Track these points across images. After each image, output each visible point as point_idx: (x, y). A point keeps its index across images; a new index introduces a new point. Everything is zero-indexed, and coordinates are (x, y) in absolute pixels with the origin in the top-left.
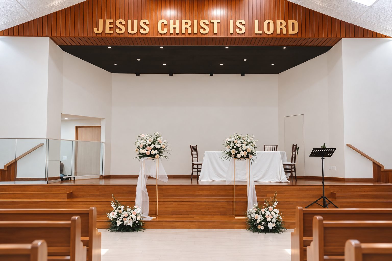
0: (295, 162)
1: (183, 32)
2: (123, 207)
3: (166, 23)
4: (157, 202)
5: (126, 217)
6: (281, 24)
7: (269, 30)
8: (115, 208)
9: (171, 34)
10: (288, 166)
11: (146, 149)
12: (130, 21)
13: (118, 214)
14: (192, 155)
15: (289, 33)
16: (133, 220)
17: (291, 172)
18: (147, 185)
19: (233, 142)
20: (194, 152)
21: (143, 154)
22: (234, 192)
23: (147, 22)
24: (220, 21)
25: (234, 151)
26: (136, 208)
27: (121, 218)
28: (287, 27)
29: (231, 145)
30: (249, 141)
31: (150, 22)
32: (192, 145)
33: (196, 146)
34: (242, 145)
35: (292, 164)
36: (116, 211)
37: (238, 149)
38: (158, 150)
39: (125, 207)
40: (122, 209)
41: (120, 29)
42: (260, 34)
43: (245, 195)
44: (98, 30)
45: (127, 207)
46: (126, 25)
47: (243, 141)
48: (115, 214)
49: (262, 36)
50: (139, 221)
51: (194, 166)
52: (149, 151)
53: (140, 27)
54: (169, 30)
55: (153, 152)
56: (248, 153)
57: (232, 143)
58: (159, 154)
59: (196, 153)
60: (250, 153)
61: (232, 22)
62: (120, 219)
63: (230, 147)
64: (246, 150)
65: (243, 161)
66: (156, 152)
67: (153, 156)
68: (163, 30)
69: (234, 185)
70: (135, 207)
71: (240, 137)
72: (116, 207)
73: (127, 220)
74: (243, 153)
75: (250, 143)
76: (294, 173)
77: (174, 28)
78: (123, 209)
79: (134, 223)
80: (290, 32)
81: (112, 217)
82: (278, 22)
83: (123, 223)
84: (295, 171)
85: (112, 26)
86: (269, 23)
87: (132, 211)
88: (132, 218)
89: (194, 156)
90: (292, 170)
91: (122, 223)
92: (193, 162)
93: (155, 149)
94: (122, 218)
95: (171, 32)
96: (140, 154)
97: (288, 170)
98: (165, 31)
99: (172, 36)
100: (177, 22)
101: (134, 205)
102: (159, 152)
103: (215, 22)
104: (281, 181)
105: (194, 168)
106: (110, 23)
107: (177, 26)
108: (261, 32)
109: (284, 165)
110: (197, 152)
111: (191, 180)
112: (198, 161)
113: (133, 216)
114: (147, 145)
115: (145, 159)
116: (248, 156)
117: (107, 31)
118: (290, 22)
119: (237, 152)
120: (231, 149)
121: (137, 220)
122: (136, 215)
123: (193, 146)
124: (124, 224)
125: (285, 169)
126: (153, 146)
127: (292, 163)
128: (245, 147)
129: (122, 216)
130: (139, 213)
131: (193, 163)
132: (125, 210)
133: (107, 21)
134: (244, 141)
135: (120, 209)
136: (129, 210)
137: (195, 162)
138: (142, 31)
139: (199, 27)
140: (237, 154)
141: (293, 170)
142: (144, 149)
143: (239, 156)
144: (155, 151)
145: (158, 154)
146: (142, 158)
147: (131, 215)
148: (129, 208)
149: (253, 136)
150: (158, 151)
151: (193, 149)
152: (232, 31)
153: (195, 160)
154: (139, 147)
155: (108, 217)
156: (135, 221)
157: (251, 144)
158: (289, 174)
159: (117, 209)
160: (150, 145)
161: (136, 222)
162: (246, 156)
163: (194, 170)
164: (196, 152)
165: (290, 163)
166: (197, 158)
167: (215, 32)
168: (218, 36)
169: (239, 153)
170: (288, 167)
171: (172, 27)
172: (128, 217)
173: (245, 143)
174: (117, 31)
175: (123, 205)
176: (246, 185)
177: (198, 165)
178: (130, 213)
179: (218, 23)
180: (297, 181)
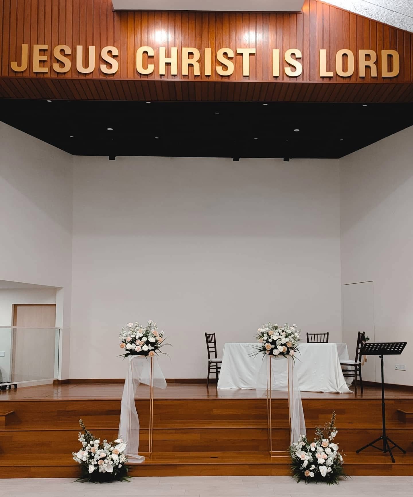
0: (360, 361)
1: (185, 72)
2: (97, 441)
3: (151, 53)
4: (151, 429)
5: (103, 459)
6: (368, 56)
7: (345, 69)
8: (84, 443)
9: (161, 75)
10: (350, 366)
11: (136, 344)
12: (80, 49)
13: (90, 453)
14: (208, 347)
15: (383, 76)
16: (113, 462)
17: (355, 376)
18: (135, 400)
19: (268, 334)
20: (211, 343)
21: (131, 350)
22: (270, 412)
23: (115, 52)
24: (256, 51)
25: (269, 346)
26: (119, 443)
27: (95, 460)
28: (378, 63)
29: (265, 338)
30: (289, 332)
31: (120, 52)
32: (207, 333)
33: (214, 334)
34: (280, 337)
35: (356, 363)
36: (87, 448)
37: (274, 342)
38: (153, 344)
39: (101, 441)
40: (96, 446)
41: (62, 65)
42: (330, 78)
43: (287, 417)
44: (19, 65)
45: (104, 441)
46: (73, 57)
47: (280, 331)
48: (86, 454)
49: (332, 82)
50: (122, 463)
51: (212, 364)
52: (139, 347)
53: (100, 60)
54: (157, 67)
55: (146, 348)
56: (288, 348)
57: (266, 335)
58: (154, 350)
59: (212, 345)
60: (291, 348)
61: (276, 53)
62: (94, 462)
63: (264, 340)
64: (285, 345)
65: (283, 360)
66: (150, 348)
67: (145, 353)
68: (145, 67)
69: (269, 399)
70: (116, 441)
71: (277, 327)
72: (86, 443)
73: (105, 463)
74: (281, 349)
75: (290, 335)
76: (358, 378)
77: (168, 64)
78: (98, 445)
79: (116, 468)
80: (385, 73)
81: (82, 461)
82: (362, 53)
83: (98, 469)
84: (360, 375)
85: (45, 58)
86: (345, 55)
87: (112, 448)
88: (112, 460)
89: (210, 350)
90: (356, 373)
91: (96, 468)
92: (209, 358)
93: (147, 343)
94: (97, 461)
95: (162, 71)
96: (127, 350)
97: (351, 373)
98: (151, 69)
99: (163, 79)
100: (174, 51)
101: (117, 438)
102: (153, 348)
103: (246, 52)
104: (339, 391)
105: (211, 367)
106: (43, 52)
107: (173, 61)
108: (331, 74)
109: (342, 364)
110: (215, 343)
111: (208, 388)
112: (216, 357)
113: (115, 457)
114: (137, 338)
115: (134, 358)
116: (288, 352)
117: (37, 68)
118: (385, 53)
119: (273, 346)
120: (264, 343)
121: (119, 463)
122: (119, 455)
123: (209, 334)
124: (100, 471)
125: (343, 371)
126: (145, 339)
127: (356, 361)
128: (284, 340)
129: (97, 457)
130: (123, 452)
131: (209, 360)
132: (101, 447)
133: (37, 48)
134: (283, 331)
135: (93, 446)
136: (107, 446)
137: (213, 359)
138: (104, 68)
139: (216, 62)
140: (274, 350)
141: (358, 373)
142: (133, 344)
143: (275, 352)
144: (148, 346)
145: (152, 350)
146: (130, 356)
147: (111, 454)
148: (108, 442)
149: (294, 325)
150: (152, 346)
151: (210, 338)
152: (276, 73)
153: (212, 355)
154: (125, 340)
155: (74, 458)
156: (117, 464)
157: (292, 335)
158: (352, 379)
159: (89, 445)
160: (140, 338)
161: (118, 466)
162: (286, 353)
163: (211, 371)
164: (213, 343)
165: (353, 362)
166: (216, 352)
167: (246, 73)
168: (252, 80)
169: (276, 348)
170: (350, 368)
171: (163, 60)
172: (105, 458)
173: (284, 334)
174: (56, 67)
175: (98, 439)
176: (287, 399)
177: (217, 363)
178: (110, 451)
179: (251, 54)
180: (364, 391)
